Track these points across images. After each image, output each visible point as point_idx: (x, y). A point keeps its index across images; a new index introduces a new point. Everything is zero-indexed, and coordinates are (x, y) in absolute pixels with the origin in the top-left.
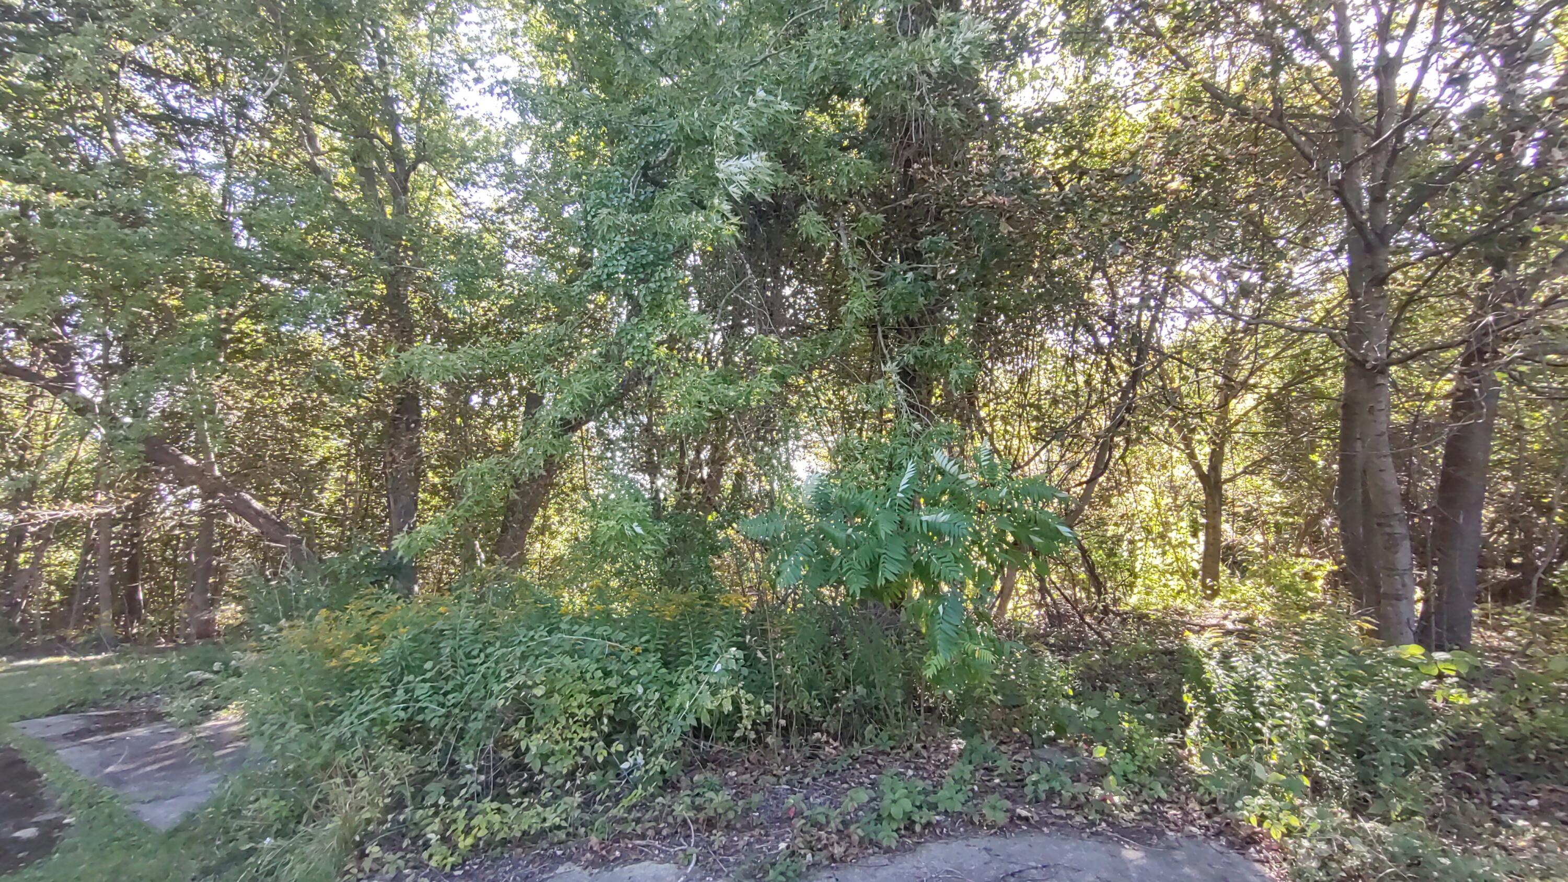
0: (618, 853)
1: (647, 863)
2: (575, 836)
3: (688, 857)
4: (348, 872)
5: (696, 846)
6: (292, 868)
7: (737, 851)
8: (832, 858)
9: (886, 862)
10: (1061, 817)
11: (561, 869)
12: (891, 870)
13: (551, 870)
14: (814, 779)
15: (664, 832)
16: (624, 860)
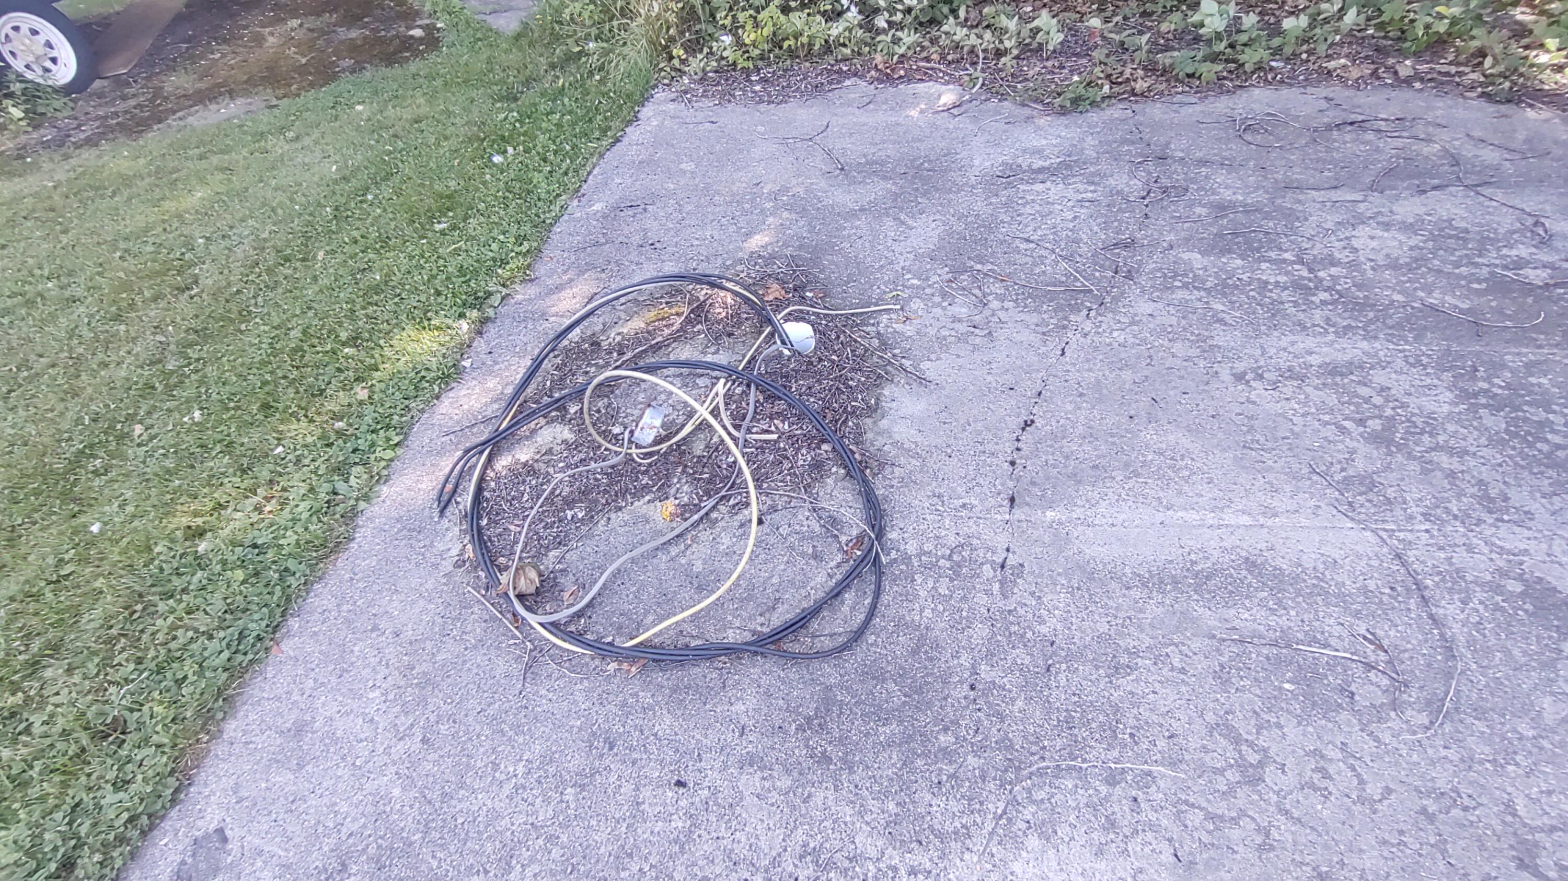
0: (902, 73)
1: (931, 83)
2: (859, 54)
3: (974, 81)
4: (662, 70)
5: (983, 71)
6: (617, 65)
7: (1027, 80)
8: (1133, 93)
9: (1196, 100)
10: (1447, 74)
11: (847, 83)
12: (1198, 108)
13: (839, 82)
14: (1125, 18)
15: (950, 58)
16: (908, 79)
